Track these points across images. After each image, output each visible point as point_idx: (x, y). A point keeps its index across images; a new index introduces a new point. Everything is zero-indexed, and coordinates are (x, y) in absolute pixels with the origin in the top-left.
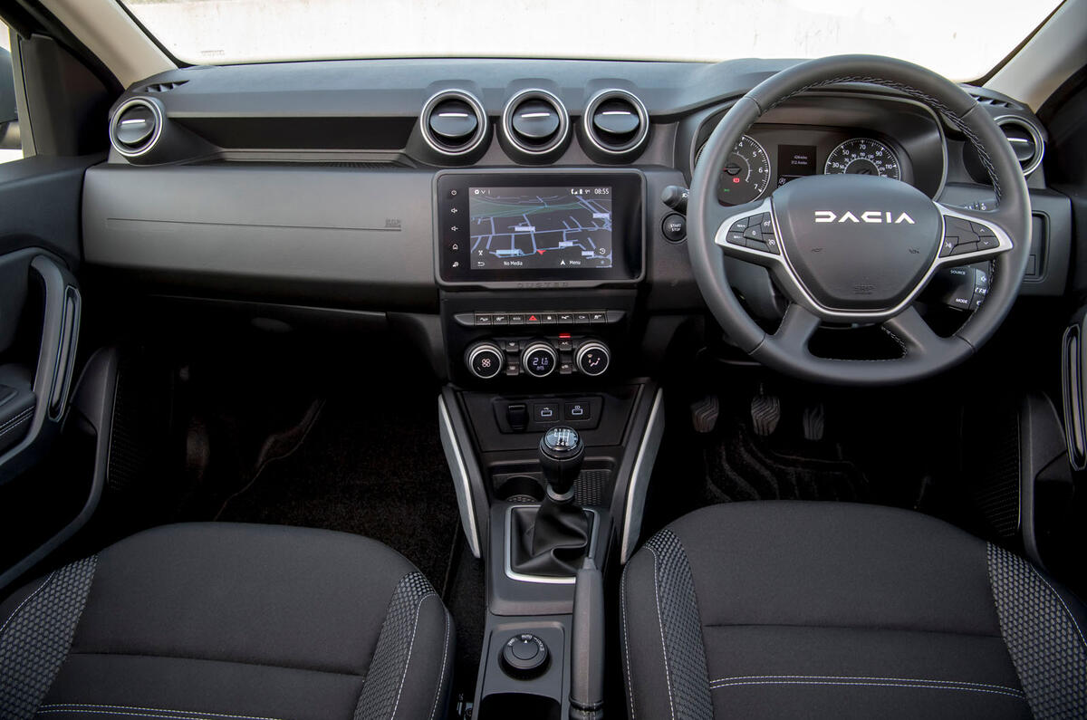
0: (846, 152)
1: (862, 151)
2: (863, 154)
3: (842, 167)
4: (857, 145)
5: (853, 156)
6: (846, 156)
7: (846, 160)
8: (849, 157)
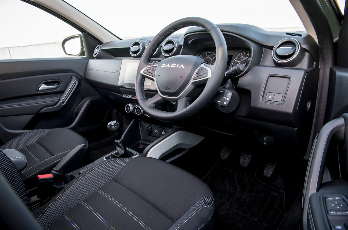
0: (242, 57)
1: (247, 56)
2: (247, 57)
3: (239, 62)
4: (246, 54)
5: (244, 58)
6: (241, 58)
7: (241, 59)
8: (242, 58)
